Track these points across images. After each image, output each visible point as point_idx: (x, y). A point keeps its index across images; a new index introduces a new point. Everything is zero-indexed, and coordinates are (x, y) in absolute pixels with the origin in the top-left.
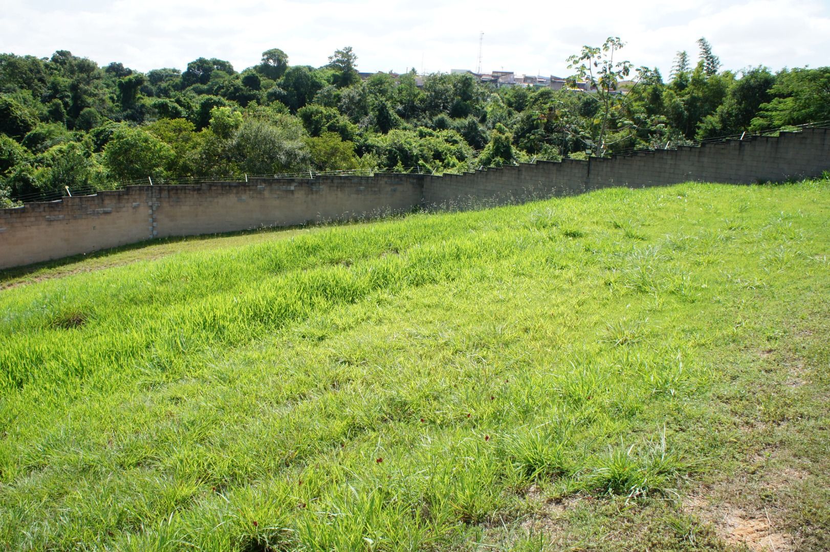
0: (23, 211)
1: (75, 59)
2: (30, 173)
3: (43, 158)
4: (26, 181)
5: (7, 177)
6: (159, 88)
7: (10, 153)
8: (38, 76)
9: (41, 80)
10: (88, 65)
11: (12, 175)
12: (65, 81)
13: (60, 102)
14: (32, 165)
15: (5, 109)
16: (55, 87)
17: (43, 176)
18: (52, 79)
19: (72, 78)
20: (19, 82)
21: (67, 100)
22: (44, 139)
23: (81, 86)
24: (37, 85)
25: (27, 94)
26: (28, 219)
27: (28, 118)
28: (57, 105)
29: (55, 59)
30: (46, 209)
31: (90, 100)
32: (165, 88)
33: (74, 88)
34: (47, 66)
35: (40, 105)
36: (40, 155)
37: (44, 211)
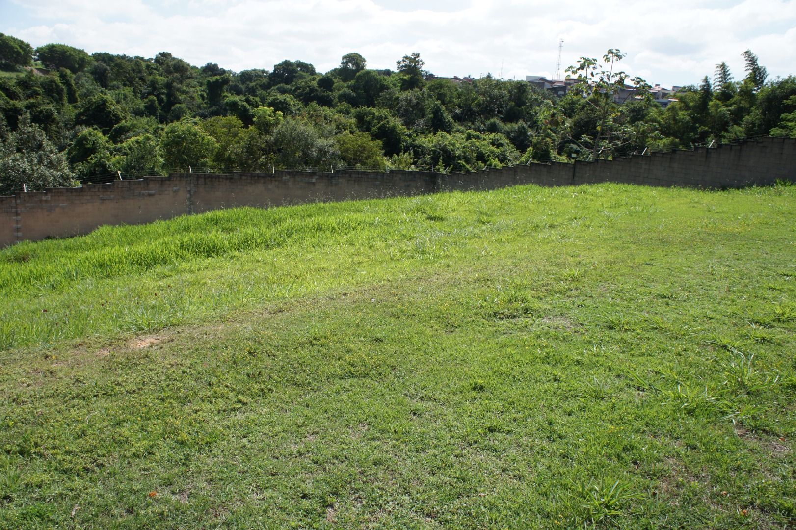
0: (81, 190)
1: (174, 59)
2: (108, 161)
3: (121, 148)
4: (103, 166)
5: (89, 163)
6: (247, 87)
7: (94, 143)
8: (139, 75)
9: (142, 79)
10: (183, 66)
11: (93, 162)
12: (161, 80)
13: (155, 98)
14: (111, 154)
15: (101, 105)
16: (153, 84)
17: (119, 163)
18: (151, 78)
19: (167, 77)
20: (123, 80)
21: (163, 96)
22: (128, 131)
23: (175, 84)
24: (137, 83)
25: (128, 91)
26: (85, 197)
27: (119, 113)
28: (152, 101)
29: (157, 60)
31: (182, 97)
32: (253, 87)
33: (169, 86)
34: (148, 67)
35: (139, 101)
36: (119, 145)
37: (99, 191)
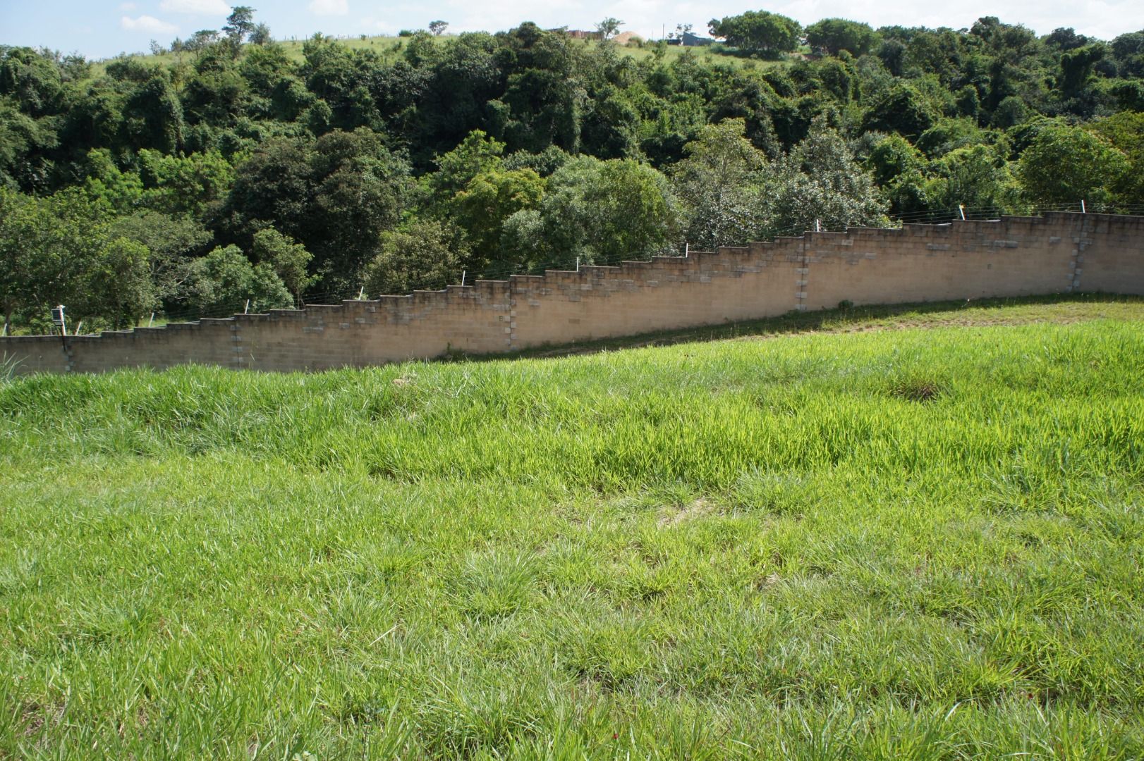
0: (900, 233)
1: (1004, 27)
2: (919, 185)
3: (938, 166)
4: (912, 194)
5: (890, 187)
6: (1127, 64)
7: (899, 157)
8: (951, 54)
9: (954, 60)
10: (1021, 36)
11: (897, 186)
12: (984, 59)
13: (974, 88)
14: (924, 174)
15: (902, 100)
16: (970, 70)
17: (935, 189)
18: (968, 57)
19: (996, 55)
20: (925, 64)
21: (984, 86)
22: (944, 140)
23: (1007, 65)
24: (947, 67)
25: (933, 79)
26: (905, 245)
27: (928, 112)
28: (970, 94)
29: (975, 31)
30: (929, 234)
31: (1016, 86)
33: (996, 69)
34: (963, 40)
35: (947, 94)
36: (935, 161)
37: (927, 236)
